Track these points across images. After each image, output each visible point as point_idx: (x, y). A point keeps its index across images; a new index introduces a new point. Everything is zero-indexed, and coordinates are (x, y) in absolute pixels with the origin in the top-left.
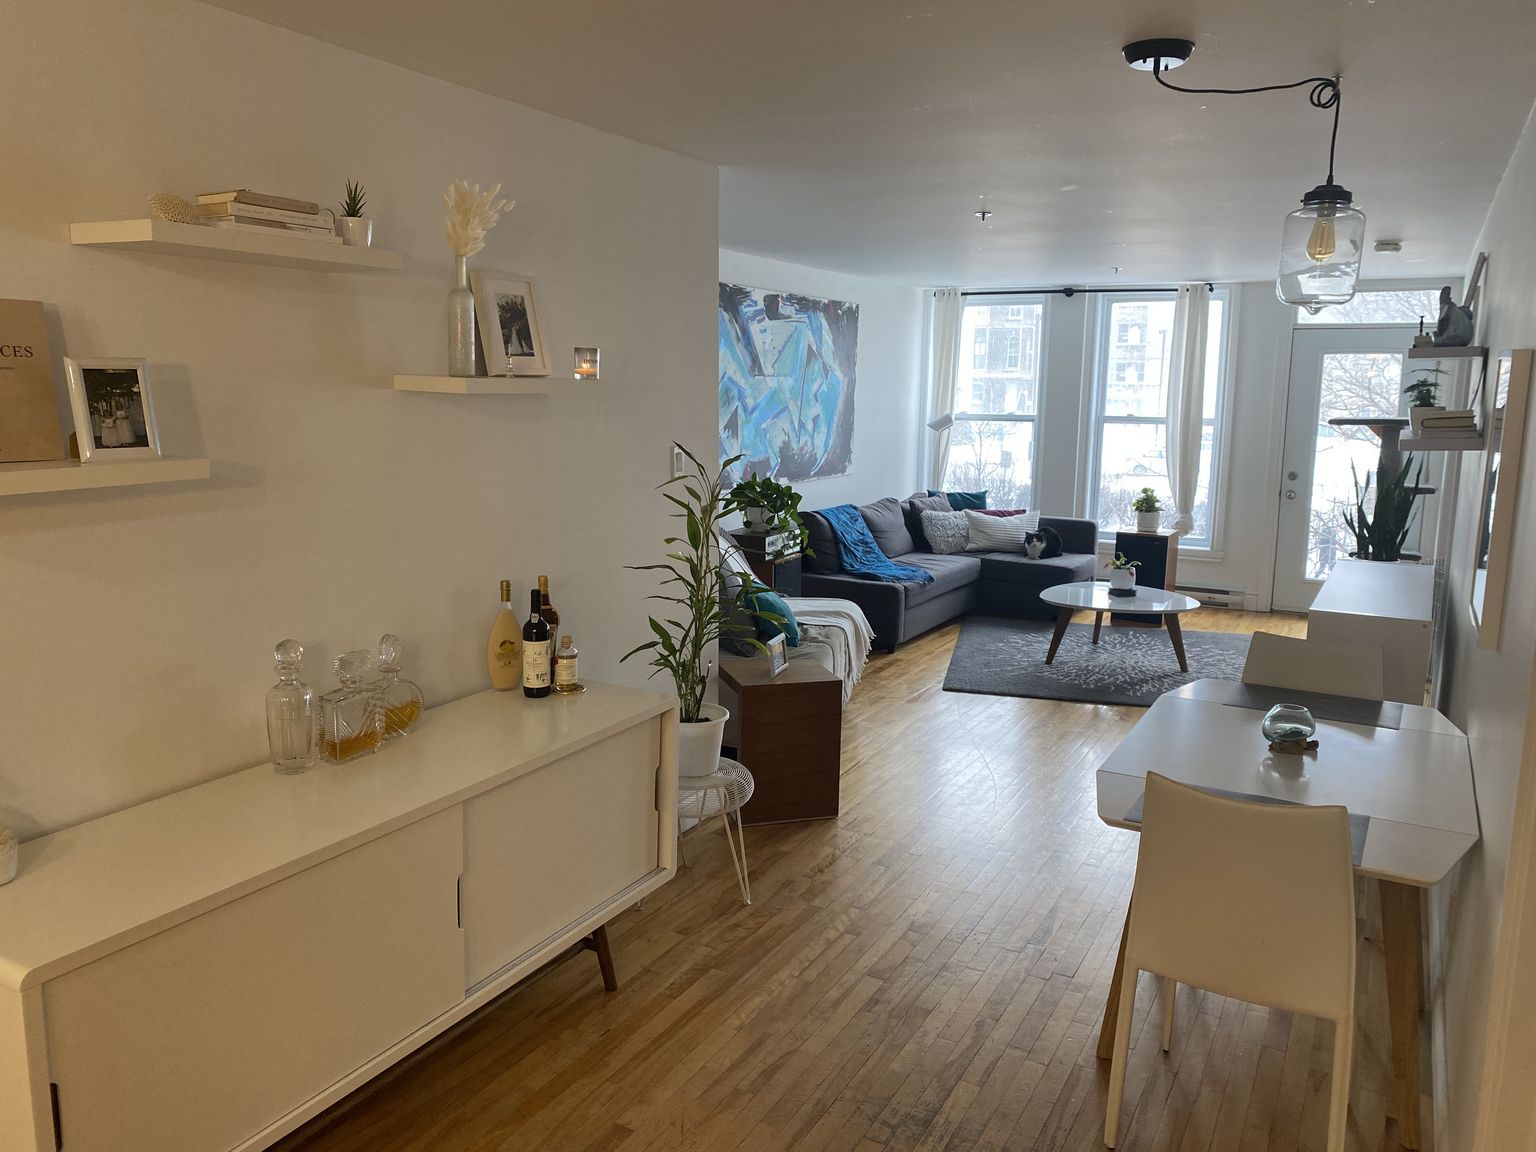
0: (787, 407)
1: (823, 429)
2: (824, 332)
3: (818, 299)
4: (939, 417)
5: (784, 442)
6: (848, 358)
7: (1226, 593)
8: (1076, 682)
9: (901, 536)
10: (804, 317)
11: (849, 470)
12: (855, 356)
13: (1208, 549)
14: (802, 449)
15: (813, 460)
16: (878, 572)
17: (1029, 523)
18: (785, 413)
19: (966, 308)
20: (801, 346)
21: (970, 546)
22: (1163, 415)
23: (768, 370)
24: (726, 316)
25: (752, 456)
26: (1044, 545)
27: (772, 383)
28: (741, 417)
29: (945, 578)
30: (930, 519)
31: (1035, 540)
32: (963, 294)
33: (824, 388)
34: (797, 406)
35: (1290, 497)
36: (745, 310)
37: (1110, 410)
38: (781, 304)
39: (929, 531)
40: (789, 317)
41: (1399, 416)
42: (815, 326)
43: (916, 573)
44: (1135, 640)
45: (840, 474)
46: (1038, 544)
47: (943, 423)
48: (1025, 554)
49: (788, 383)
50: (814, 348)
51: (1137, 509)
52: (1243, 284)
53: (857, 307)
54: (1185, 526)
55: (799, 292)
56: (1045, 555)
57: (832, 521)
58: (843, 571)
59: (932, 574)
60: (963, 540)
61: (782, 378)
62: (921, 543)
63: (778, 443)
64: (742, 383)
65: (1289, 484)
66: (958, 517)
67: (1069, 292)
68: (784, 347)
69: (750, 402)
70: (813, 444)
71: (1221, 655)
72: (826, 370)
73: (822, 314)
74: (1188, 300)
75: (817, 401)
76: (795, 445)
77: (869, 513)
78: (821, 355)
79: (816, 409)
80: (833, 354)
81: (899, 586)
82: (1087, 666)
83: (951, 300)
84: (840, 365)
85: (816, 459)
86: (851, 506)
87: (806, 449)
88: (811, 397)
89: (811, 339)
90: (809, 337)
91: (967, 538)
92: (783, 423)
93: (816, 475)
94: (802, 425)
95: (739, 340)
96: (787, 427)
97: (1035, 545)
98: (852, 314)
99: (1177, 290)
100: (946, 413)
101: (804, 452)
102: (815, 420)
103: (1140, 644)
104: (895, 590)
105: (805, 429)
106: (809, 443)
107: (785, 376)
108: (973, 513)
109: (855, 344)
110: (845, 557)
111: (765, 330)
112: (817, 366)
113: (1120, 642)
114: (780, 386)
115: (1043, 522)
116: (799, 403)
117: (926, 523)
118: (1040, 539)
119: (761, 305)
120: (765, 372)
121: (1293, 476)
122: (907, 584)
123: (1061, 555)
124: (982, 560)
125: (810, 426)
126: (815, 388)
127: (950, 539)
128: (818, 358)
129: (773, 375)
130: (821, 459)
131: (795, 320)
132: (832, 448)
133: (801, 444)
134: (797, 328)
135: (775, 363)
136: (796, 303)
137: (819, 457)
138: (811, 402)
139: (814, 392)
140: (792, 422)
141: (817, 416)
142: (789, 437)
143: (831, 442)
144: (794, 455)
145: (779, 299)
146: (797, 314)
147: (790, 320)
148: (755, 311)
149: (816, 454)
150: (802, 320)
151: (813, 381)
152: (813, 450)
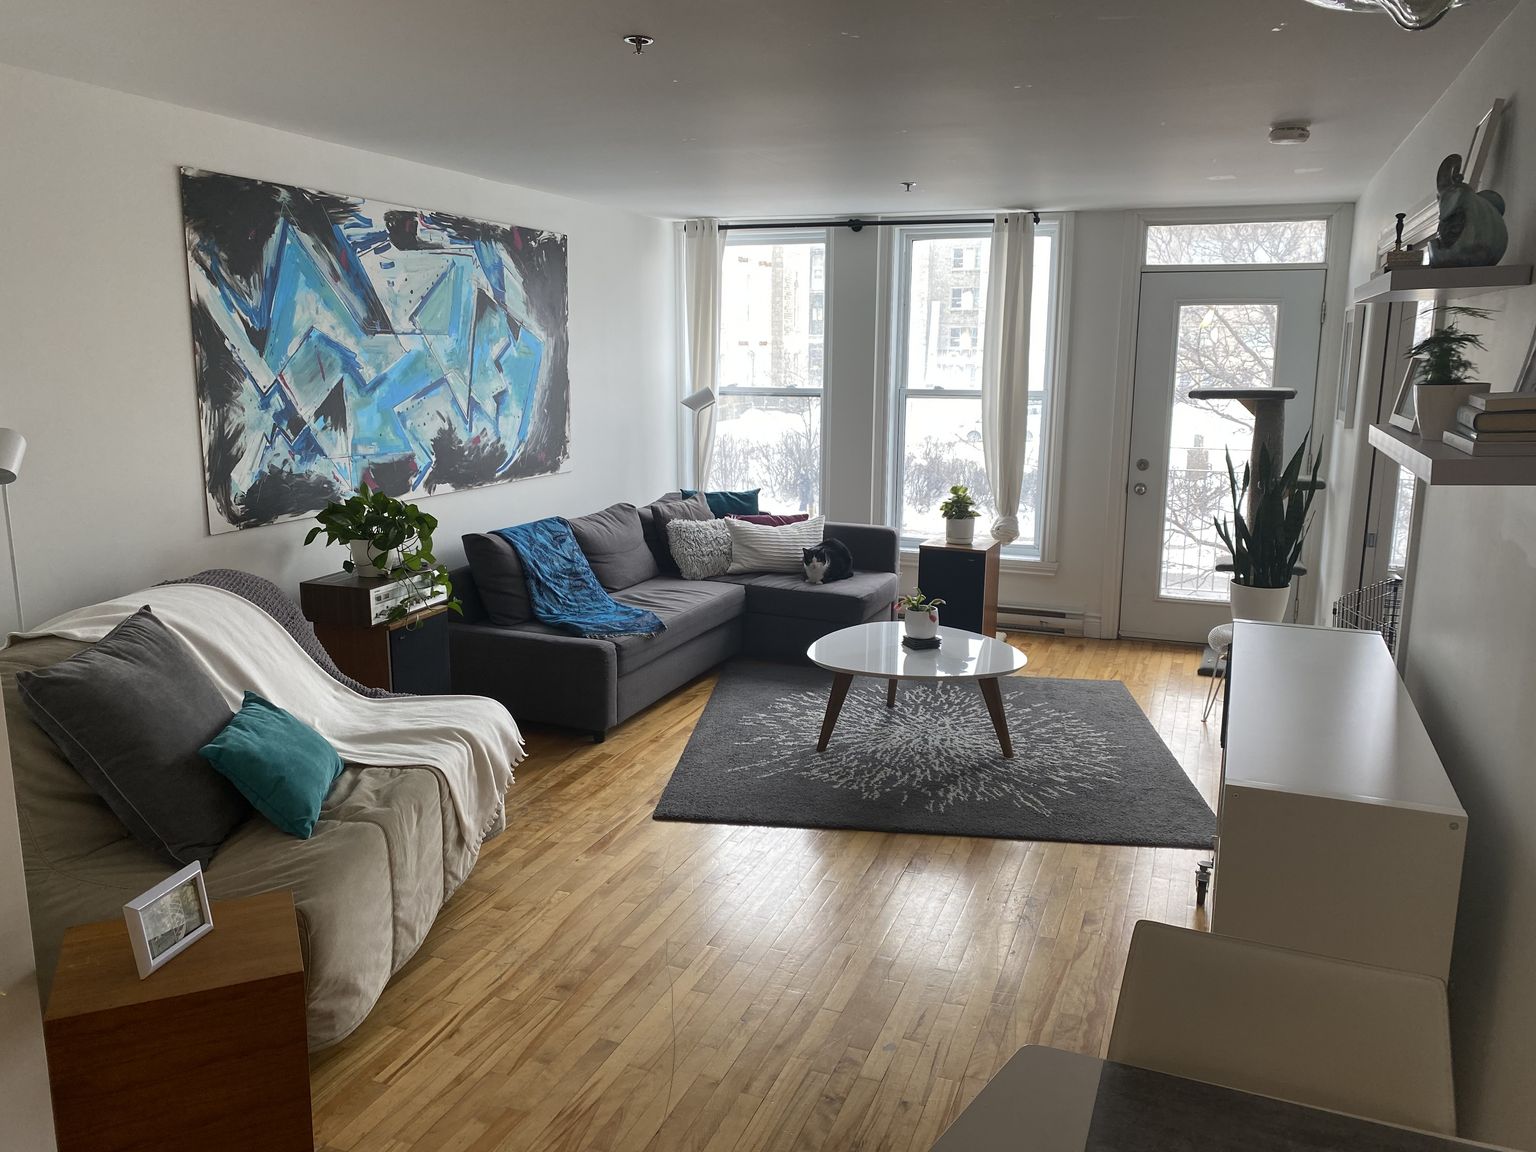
0: (442, 381)
1: (514, 409)
2: (506, 271)
3: (492, 224)
4: (697, 391)
5: (441, 431)
6: (553, 309)
7: (1062, 615)
8: (855, 787)
9: (640, 555)
10: (466, 248)
11: (563, 467)
12: (565, 306)
13: (1038, 559)
14: (477, 440)
15: (498, 454)
16: (585, 622)
17: (808, 536)
18: (441, 389)
19: (726, 248)
20: (465, 290)
21: (734, 567)
22: (978, 387)
23: (401, 323)
24: (308, 240)
25: (377, 455)
26: (826, 565)
27: (413, 344)
28: (351, 398)
29: (686, 622)
30: (679, 530)
31: (815, 559)
32: (721, 228)
33: (513, 352)
34: (464, 378)
35: (1139, 492)
36: (346, 232)
37: (914, 382)
38: (420, 226)
39: (677, 549)
40: (439, 247)
41: (1274, 386)
42: (488, 263)
43: (639, 621)
44: (944, 697)
45: (549, 473)
46: (819, 565)
47: (701, 400)
48: (803, 576)
49: (443, 345)
50: (490, 294)
51: (944, 515)
52: (1077, 213)
53: (564, 238)
54: (1006, 531)
55: (456, 210)
56: (829, 577)
57: (520, 546)
58: (533, 619)
59: (665, 617)
60: (723, 559)
61: (430, 338)
62: (666, 566)
63: (430, 431)
64: (349, 343)
65: (1139, 476)
66: (714, 527)
67: (856, 224)
68: (431, 290)
69: (369, 374)
70: (497, 432)
71: (1058, 720)
72: (514, 326)
73: (500, 246)
74: (1006, 235)
75: (501, 370)
76: (463, 436)
77: (587, 528)
78: (503, 305)
79: (498, 382)
80: (526, 304)
81: (607, 645)
82: (874, 752)
83: (705, 234)
84: (539, 321)
85: (504, 454)
86: (559, 520)
87: (483, 440)
88: (489, 364)
89: (484, 280)
90: (476, 279)
91: (729, 556)
92: (438, 402)
93: (504, 476)
94: (473, 405)
95: (336, 278)
96: (447, 409)
97: (814, 567)
98: (556, 249)
99: (992, 221)
100: (704, 387)
101: (481, 445)
102: (499, 398)
103: (951, 704)
104: (597, 653)
105: (481, 411)
106: (490, 431)
107: (437, 333)
108: (736, 522)
109: (564, 290)
110: (538, 599)
111: (392, 265)
112: (497, 320)
113: (924, 702)
114: (427, 350)
115: (829, 531)
116: (467, 373)
117: (673, 537)
118: (822, 560)
119: (380, 226)
120: (396, 328)
121: (1143, 465)
122: (622, 639)
123: (851, 575)
124: (748, 588)
125: (489, 406)
126: (496, 350)
127: (706, 559)
128: (499, 308)
129: (413, 333)
130: (514, 453)
131: (450, 251)
132: (532, 436)
133: (475, 432)
134: (454, 263)
135: (415, 313)
136: (450, 227)
137: (509, 450)
138: (490, 372)
139: (494, 357)
140: (455, 401)
141: (503, 393)
142: (450, 424)
143: (530, 429)
144: (462, 450)
145: (417, 219)
146: (452, 243)
147: (439, 251)
148: (368, 234)
149: (503, 446)
150: (463, 252)
151: (491, 341)
152: (499, 440)
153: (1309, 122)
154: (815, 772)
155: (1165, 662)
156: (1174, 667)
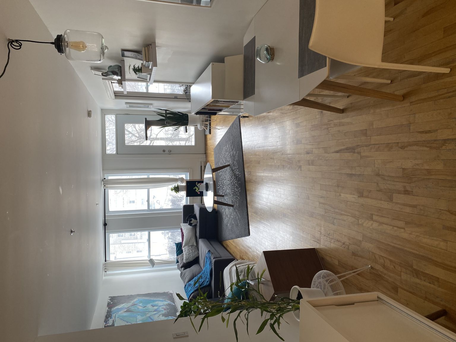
1: (156, 303)
2: (119, 307)
3: (107, 311)
4: (150, 264)
5: (162, 316)
6: (129, 298)
7: (201, 166)
8: (239, 194)
9: (194, 268)
10: (113, 315)
12: (128, 295)
13: (188, 173)
15: (168, 305)
16: (209, 271)
17: (186, 227)
18: (151, 317)
19: (111, 260)
21: (195, 244)
22: (146, 190)
29: (207, 248)
30: (186, 259)
32: (106, 261)
33: (141, 304)
34: (148, 313)
35: (171, 151)
37: (146, 208)
39: (191, 259)
40: (113, 320)
41: (144, 124)
43: (208, 257)
44: (221, 185)
47: (152, 262)
50: (125, 310)
51: (178, 192)
52: (103, 170)
53: (110, 297)
54: (182, 180)
55: (103, 318)
57: (192, 292)
59: (207, 252)
60: (193, 247)
62: (196, 261)
65: (167, 152)
66: (185, 249)
67: (105, 225)
68: (125, 321)
70: (162, 306)
71: (222, 158)
72: (134, 305)
73: (112, 309)
74: (108, 186)
75: (146, 306)
76: (164, 312)
77: (187, 280)
78: (128, 308)
79: (149, 306)
80: (128, 303)
81: (213, 261)
82: (232, 194)
83: (108, 266)
84: (132, 300)
86: (185, 287)
87: (165, 308)
89: (122, 311)
90: (121, 313)
91: (192, 246)
92: (155, 317)
93: (174, 303)
94: (155, 310)
96: (157, 316)
98: (112, 298)
99: (105, 189)
100: (149, 262)
103: (222, 183)
104: (215, 262)
105: (157, 309)
107: (137, 319)
108: (183, 245)
109: (124, 296)
110: (205, 285)
112: (132, 308)
113: (222, 189)
117: (188, 261)
121: (164, 151)
122: (212, 258)
124: (200, 238)
125: (156, 308)
126: (141, 308)
127: (193, 251)
130: (168, 302)
131: (114, 318)
132: (163, 299)
133: (163, 310)
134: (118, 317)
136: (108, 319)
137: (167, 303)
138: (147, 308)
139: (143, 308)
140: (155, 314)
141: (152, 305)
142: (161, 314)
143: (161, 299)
144: (167, 312)
145: (106, 325)
146: (112, 318)
147: (115, 321)
149: (166, 304)
150: (115, 316)
151: (138, 308)
152: (165, 305)
153: (88, 110)
154: (237, 205)
155: (209, 142)
156: (210, 140)
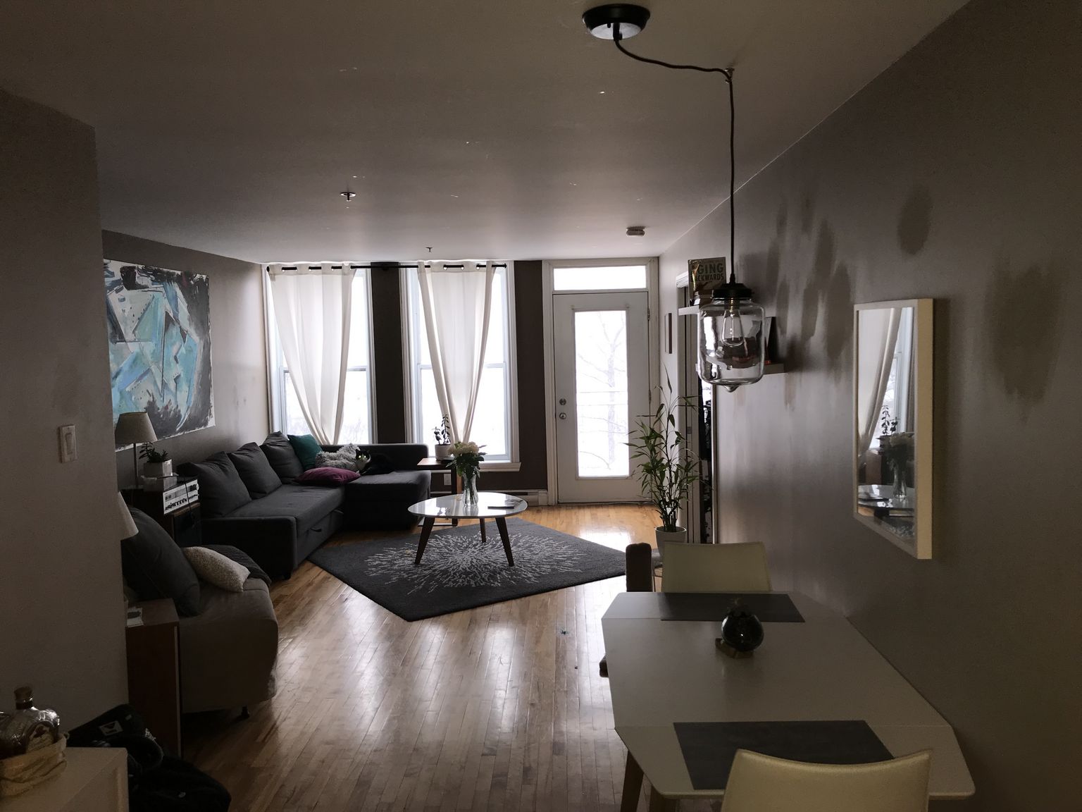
0: (148, 371)
1: (184, 387)
2: (179, 300)
3: (172, 271)
5: (149, 402)
7: (526, 493)
11: (210, 423)
12: (208, 320)
13: (509, 461)
14: (166, 407)
18: (148, 375)
20: (159, 314)
23: (129, 335)
27: (133, 348)
33: (183, 350)
34: (158, 367)
35: (562, 418)
38: (137, 275)
40: (146, 287)
42: (170, 295)
45: (203, 428)
49: (149, 348)
50: (171, 315)
61: (143, 343)
63: (144, 402)
65: (561, 408)
67: (385, 267)
68: (143, 314)
70: (176, 402)
72: (184, 334)
73: (176, 284)
75: (177, 362)
76: (160, 405)
78: (177, 321)
79: (177, 370)
80: (189, 320)
84: (196, 329)
85: (180, 416)
87: (170, 408)
88: (172, 359)
89: (168, 307)
93: (180, 430)
94: (164, 384)
96: (151, 388)
98: (203, 285)
101: (169, 410)
102: (177, 379)
105: (169, 390)
106: (173, 401)
107: (146, 341)
109: (208, 310)
111: (124, 299)
112: (175, 331)
114: (142, 351)
116: (161, 365)
119: (118, 276)
120: (126, 339)
121: (563, 402)
124: (344, 490)
125: (172, 385)
126: (175, 350)
128: (176, 324)
129: (135, 341)
130: (185, 415)
131: (152, 289)
132: (193, 404)
133: (166, 402)
134: (154, 297)
135: (135, 329)
136: (152, 274)
137: (182, 413)
138: (172, 364)
139: (174, 355)
140: (155, 383)
141: (178, 377)
142: (153, 398)
143: (192, 399)
144: (159, 414)
145: (136, 271)
146: (153, 285)
147: (146, 290)
148: (113, 281)
149: (180, 411)
150: (158, 289)
151: (173, 344)
152: (177, 407)
153: (643, 228)
155: (586, 514)
